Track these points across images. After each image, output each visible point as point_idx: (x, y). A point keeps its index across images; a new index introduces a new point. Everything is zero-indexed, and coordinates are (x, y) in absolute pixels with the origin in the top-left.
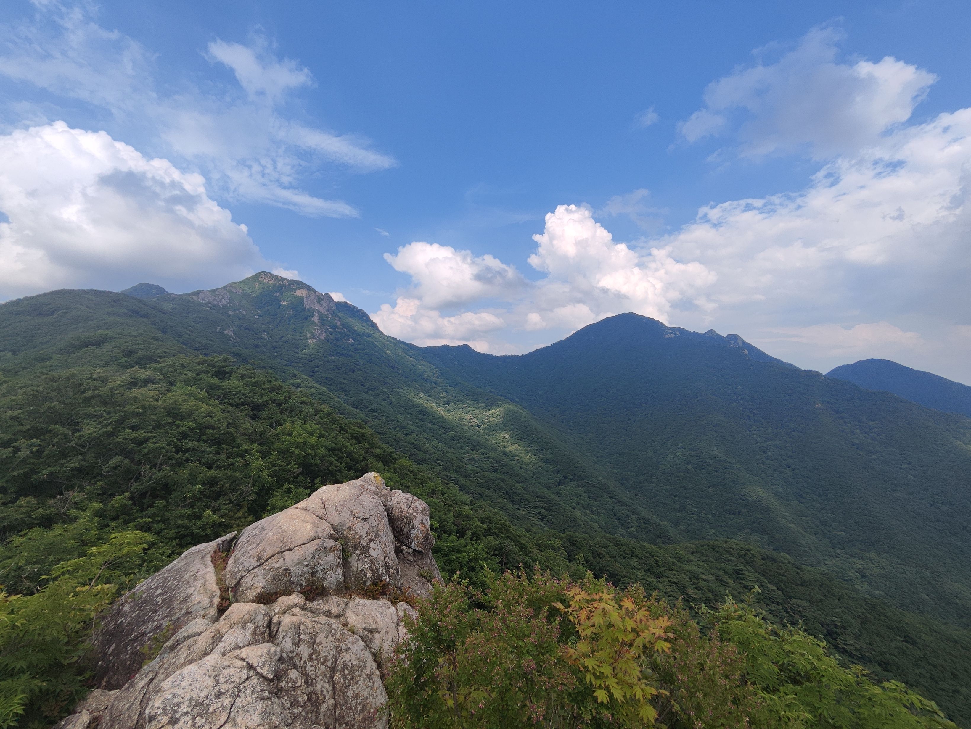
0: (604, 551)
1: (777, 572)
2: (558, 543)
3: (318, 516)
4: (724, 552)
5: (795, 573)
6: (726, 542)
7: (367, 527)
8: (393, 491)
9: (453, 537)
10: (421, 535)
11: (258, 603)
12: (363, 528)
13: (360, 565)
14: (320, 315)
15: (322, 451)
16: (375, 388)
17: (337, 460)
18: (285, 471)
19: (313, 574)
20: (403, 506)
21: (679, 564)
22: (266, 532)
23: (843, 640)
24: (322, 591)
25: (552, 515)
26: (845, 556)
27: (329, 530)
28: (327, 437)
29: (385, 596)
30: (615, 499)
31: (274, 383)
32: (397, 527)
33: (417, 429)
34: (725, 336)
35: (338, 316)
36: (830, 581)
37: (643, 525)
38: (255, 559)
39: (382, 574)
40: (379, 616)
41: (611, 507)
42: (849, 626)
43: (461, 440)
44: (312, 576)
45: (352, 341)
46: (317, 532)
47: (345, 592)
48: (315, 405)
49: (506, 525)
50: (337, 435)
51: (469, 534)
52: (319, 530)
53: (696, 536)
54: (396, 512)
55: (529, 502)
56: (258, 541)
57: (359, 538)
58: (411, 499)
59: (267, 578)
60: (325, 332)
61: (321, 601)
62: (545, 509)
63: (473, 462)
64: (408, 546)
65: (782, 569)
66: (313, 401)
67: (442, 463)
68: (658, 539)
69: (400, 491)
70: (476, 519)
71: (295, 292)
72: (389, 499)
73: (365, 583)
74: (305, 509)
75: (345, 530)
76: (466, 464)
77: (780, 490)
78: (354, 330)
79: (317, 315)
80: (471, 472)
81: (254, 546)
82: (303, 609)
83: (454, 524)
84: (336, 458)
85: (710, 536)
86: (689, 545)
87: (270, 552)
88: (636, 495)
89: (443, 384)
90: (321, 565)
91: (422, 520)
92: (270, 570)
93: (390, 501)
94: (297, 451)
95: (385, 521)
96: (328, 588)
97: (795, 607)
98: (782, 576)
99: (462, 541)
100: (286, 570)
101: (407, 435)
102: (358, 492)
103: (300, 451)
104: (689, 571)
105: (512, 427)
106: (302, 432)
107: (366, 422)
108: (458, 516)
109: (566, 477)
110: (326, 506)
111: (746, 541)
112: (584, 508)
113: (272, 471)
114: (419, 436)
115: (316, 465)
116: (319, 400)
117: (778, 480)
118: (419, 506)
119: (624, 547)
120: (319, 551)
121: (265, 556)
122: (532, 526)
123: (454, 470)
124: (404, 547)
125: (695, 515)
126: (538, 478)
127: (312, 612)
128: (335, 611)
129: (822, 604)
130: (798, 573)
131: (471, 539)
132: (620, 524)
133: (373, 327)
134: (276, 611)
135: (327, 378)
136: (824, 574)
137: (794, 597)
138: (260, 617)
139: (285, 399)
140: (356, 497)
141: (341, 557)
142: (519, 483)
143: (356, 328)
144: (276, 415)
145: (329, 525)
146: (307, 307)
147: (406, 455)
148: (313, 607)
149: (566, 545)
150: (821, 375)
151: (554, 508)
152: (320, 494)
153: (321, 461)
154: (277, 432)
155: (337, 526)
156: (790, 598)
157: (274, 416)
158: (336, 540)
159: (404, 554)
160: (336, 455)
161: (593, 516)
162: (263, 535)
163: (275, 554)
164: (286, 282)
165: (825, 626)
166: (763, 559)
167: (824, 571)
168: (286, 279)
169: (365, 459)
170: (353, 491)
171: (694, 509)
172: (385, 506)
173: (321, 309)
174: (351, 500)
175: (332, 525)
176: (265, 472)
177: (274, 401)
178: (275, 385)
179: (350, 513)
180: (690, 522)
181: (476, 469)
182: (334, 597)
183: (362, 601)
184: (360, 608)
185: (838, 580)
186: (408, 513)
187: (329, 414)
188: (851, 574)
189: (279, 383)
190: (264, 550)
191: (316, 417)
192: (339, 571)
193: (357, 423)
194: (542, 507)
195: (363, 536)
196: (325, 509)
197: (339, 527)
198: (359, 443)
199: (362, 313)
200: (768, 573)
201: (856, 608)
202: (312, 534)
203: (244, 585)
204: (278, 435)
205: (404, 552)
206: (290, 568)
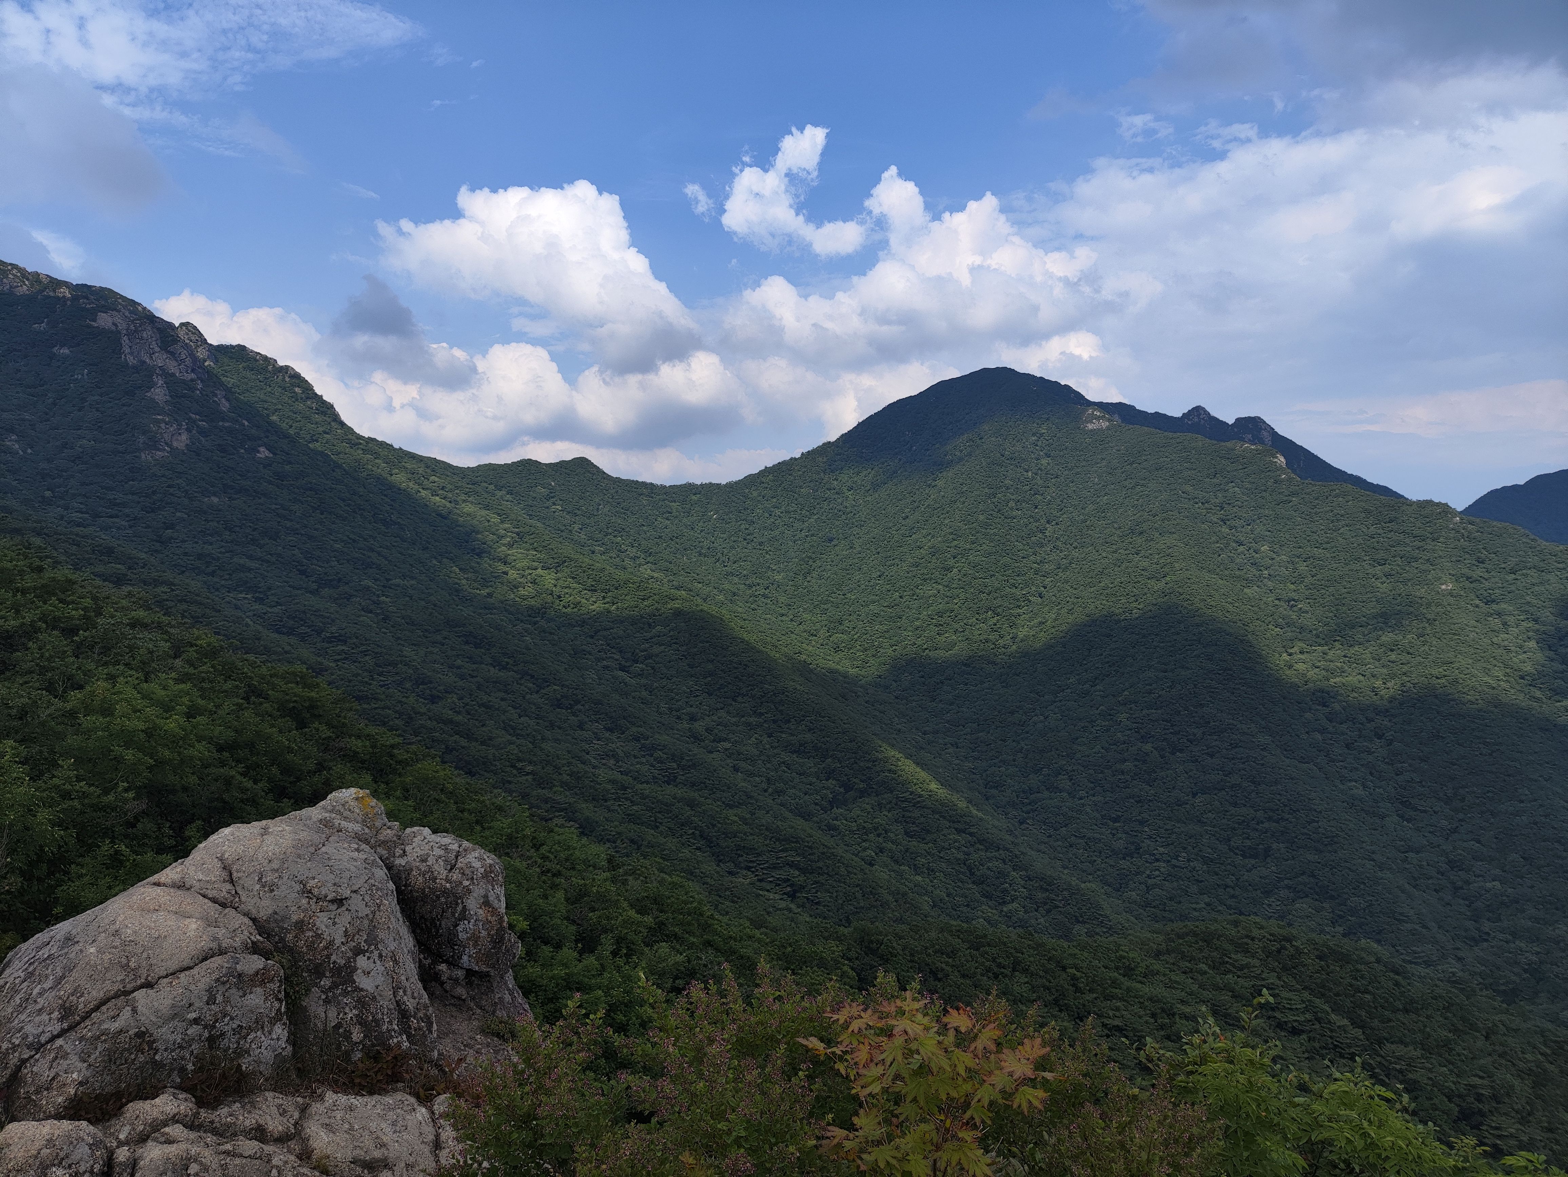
0: (947, 963)
1: (1351, 986)
2: (833, 949)
3: (214, 900)
4: (1231, 948)
5: (1390, 984)
6: (1236, 923)
7: (344, 920)
8: (408, 830)
9: (568, 953)
10: (484, 933)
11: (72, 1118)
12: (334, 924)
13: (332, 1013)
14: (171, 380)
15: (200, 750)
16: (340, 580)
17: (242, 774)
18: (100, 809)
19: (212, 1041)
20: (436, 867)
21: (1127, 983)
22: (77, 947)
23: (1497, 1128)
24: (238, 1081)
25: (816, 882)
26: (1501, 936)
27: (247, 933)
28: (212, 713)
29: (400, 1085)
30: (971, 834)
31: (48, 574)
32: (422, 917)
33: (461, 683)
34: (1231, 421)
35: (222, 384)
36: (1468, 998)
37: (1040, 895)
38: (56, 1014)
39: (389, 1031)
40: (388, 1130)
41: (961, 856)
42: (1508, 1095)
43: (579, 707)
44: (211, 1048)
45: (267, 453)
46: (215, 939)
47: (298, 1081)
48: (172, 631)
49: (701, 915)
50: (240, 707)
51: (607, 944)
52: (221, 933)
53: (1166, 914)
54: (417, 881)
55: (759, 855)
56: (59, 972)
57: (326, 948)
58: (455, 847)
59: (91, 1059)
60: (189, 430)
61: (238, 1105)
62: (799, 869)
63: (612, 762)
64: (453, 963)
65: (1362, 977)
66: (165, 619)
67: (529, 768)
68: (1077, 927)
69: (426, 831)
70: (625, 905)
71: (95, 320)
72: (398, 852)
73: (347, 1055)
74: (181, 886)
75: (288, 931)
76: (594, 767)
77: (1359, 792)
78: (270, 423)
79: (160, 382)
80: (610, 787)
81: (47, 985)
82: (190, 1127)
83: (567, 918)
84: (241, 767)
85: (1200, 910)
86: (1149, 935)
87: (96, 994)
88: (1021, 823)
89: (525, 563)
90: (232, 1019)
91: (486, 897)
92: (99, 1038)
93: (401, 856)
94: (129, 755)
95: (391, 904)
96: (253, 1072)
97: (1391, 1063)
98: (1362, 993)
99: (591, 960)
100: (140, 1035)
101: (434, 699)
102: (317, 838)
103: (140, 755)
104: (1150, 999)
105: (710, 666)
106: (140, 703)
107: (319, 671)
108: (577, 898)
109: (848, 788)
110: (235, 875)
111: (1282, 918)
112: (897, 862)
113: (63, 811)
114: (467, 700)
115: (185, 789)
116: (183, 617)
117: (1356, 769)
118: (477, 864)
119: (994, 951)
120: (224, 983)
121: (81, 1006)
122: (768, 913)
123: (563, 784)
124: (443, 967)
125: (1162, 864)
126: (779, 792)
127: (215, 1132)
128: (275, 1125)
129: (1451, 1050)
130: (1397, 984)
131: (615, 954)
132: (983, 896)
133: (324, 414)
134: (122, 1137)
135: (200, 556)
136: (1455, 982)
137: (1387, 1040)
138: (83, 1151)
139: (85, 617)
140: (312, 849)
141: (282, 995)
142: (731, 807)
143: (274, 418)
144: (62, 660)
145: (246, 920)
146: (131, 360)
147: (433, 751)
148: (217, 1120)
149: (852, 954)
150: (1454, 512)
151: (820, 864)
152: (217, 846)
153: (201, 779)
154: (68, 706)
155: (267, 921)
156: (1380, 1043)
157: (57, 661)
158: (267, 955)
159: (442, 984)
160: (238, 761)
161: (919, 878)
162: (72, 956)
163: (108, 1000)
164: (65, 292)
165: (1456, 1100)
166: (1320, 958)
167: (1454, 974)
168: (66, 284)
169: (321, 766)
170: (304, 835)
171: (1161, 850)
172: (389, 868)
173: (172, 367)
174: (299, 856)
175: (254, 920)
176: (43, 815)
177: (53, 623)
178: (54, 579)
179: (298, 887)
180: (1150, 882)
181: (619, 777)
182: (269, 1095)
183: (343, 1099)
184: (339, 1115)
185: (1485, 993)
186: (447, 880)
187: (212, 653)
188: (1514, 978)
189: (64, 572)
190: (77, 991)
191: (178, 662)
192: (280, 1031)
193: (294, 674)
194: (791, 865)
195: (338, 942)
196: (232, 881)
197: (273, 925)
198: (302, 725)
199: (291, 377)
200: (1330, 990)
201: (1523, 1053)
202: (205, 943)
203: (29, 1080)
204: (72, 714)
205: (444, 978)
206: (152, 1030)
